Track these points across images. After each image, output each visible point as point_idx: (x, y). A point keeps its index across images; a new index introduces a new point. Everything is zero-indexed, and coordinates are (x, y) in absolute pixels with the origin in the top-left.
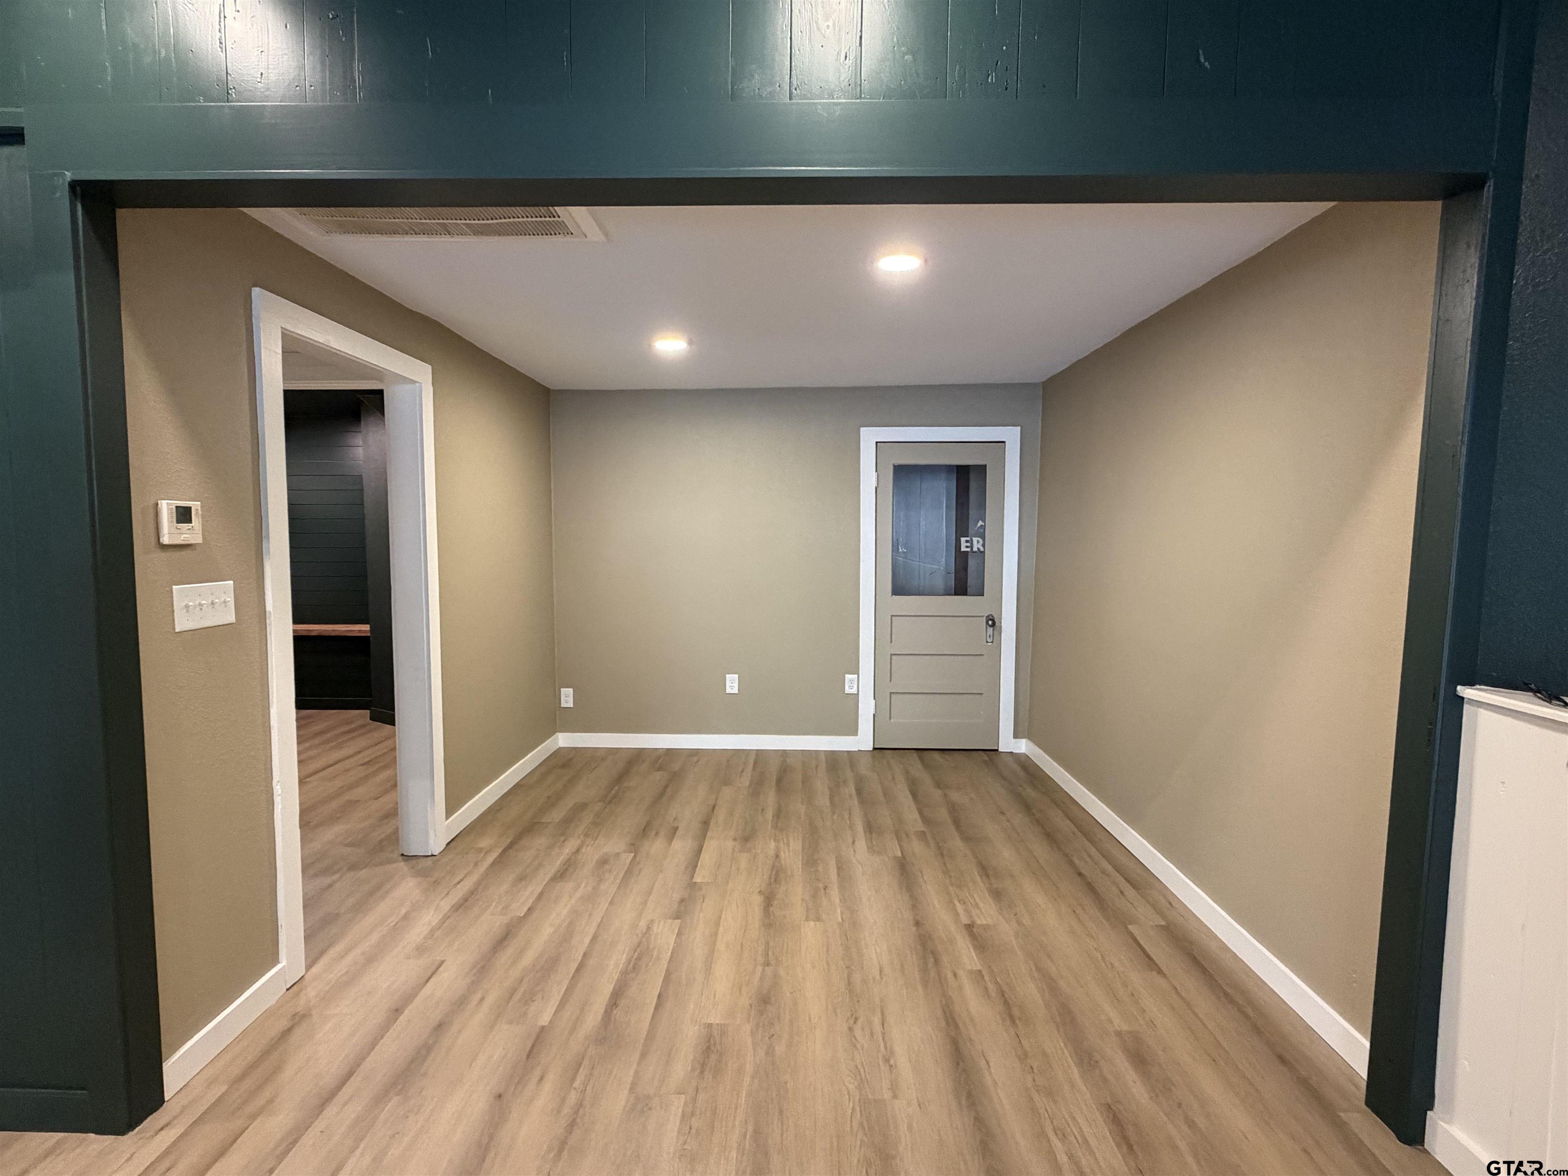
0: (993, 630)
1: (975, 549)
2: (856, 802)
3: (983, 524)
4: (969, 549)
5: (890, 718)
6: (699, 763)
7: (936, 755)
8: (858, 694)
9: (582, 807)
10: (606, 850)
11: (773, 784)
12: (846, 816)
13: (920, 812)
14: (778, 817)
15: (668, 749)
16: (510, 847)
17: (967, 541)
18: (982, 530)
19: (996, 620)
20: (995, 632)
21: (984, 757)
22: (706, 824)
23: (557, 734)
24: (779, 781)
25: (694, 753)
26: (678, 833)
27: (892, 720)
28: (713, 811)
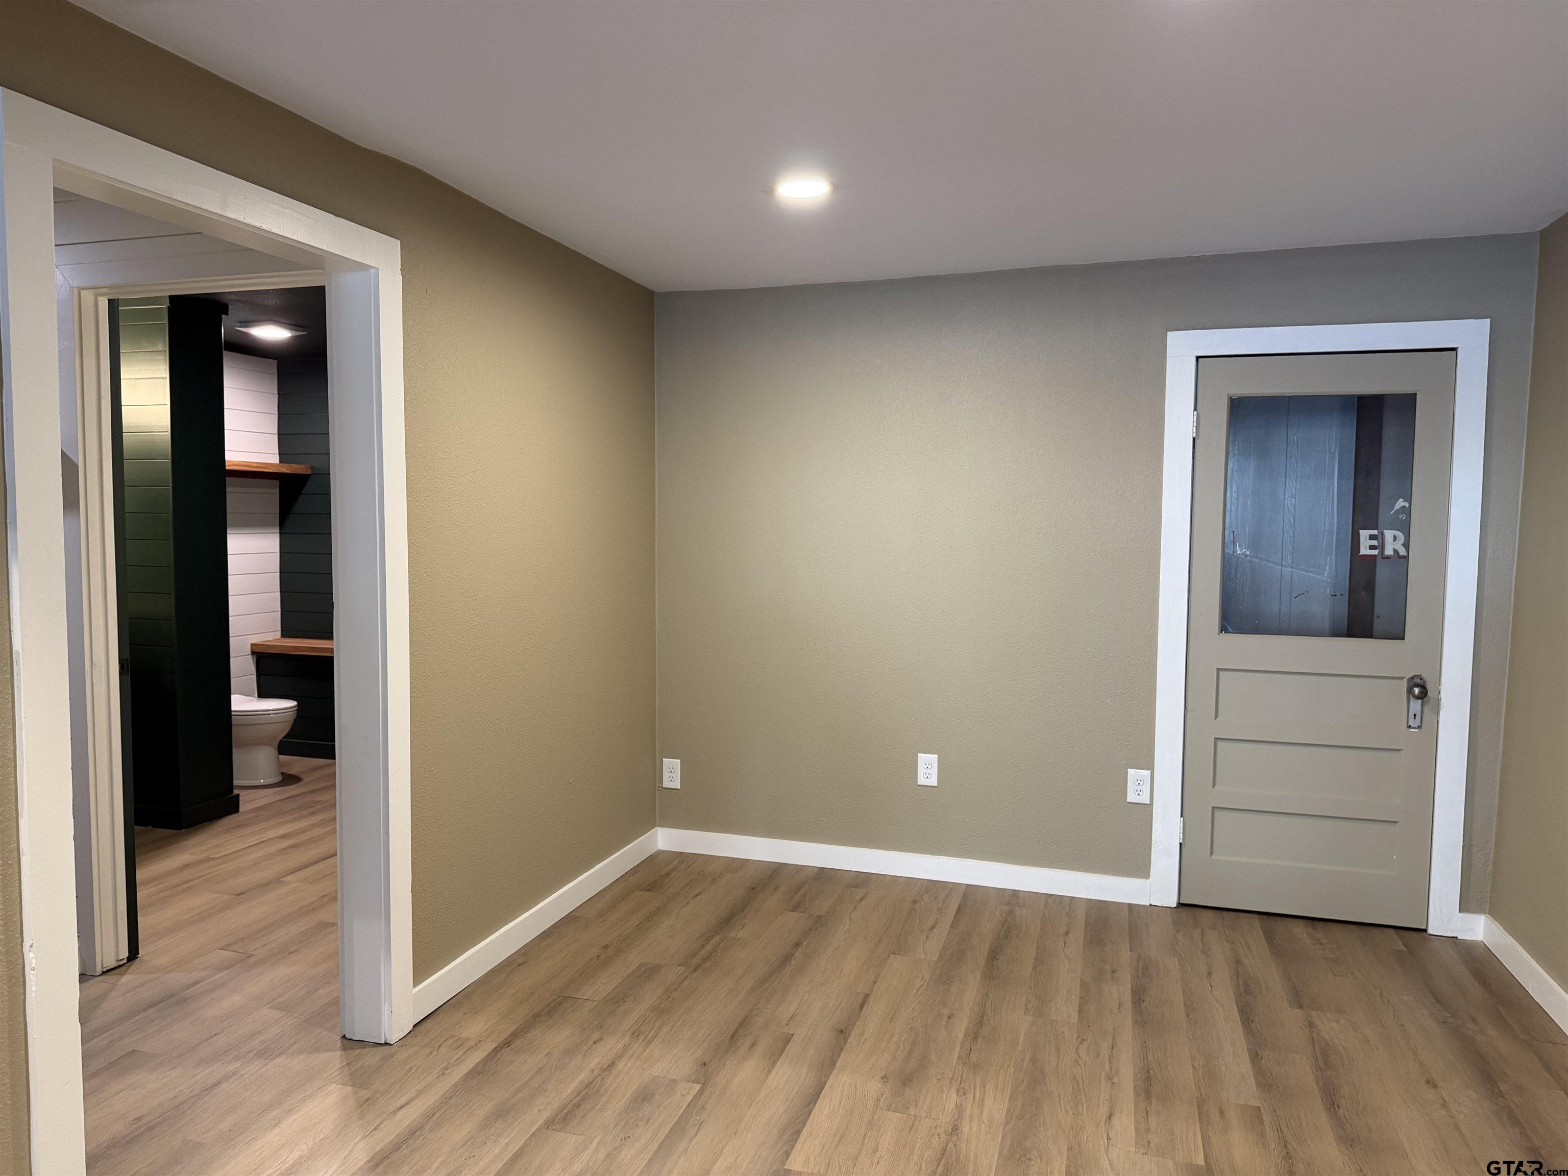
0: (1422, 705)
1: (1389, 551)
2: (1129, 1020)
3: (1407, 505)
4: (1375, 552)
5: (1211, 854)
6: (864, 902)
7: (1300, 930)
8: (1151, 804)
9: (648, 972)
10: (658, 1070)
11: (982, 961)
12: (1105, 1045)
13: (1255, 1057)
14: (975, 1037)
15: (822, 870)
16: (507, 1043)
17: (1372, 537)
18: (1403, 517)
19: (1429, 687)
20: (1426, 709)
21: (1396, 942)
22: (842, 1033)
23: (656, 828)
24: (994, 954)
25: (863, 880)
26: (793, 1048)
27: (1213, 857)
28: (862, 1007)
